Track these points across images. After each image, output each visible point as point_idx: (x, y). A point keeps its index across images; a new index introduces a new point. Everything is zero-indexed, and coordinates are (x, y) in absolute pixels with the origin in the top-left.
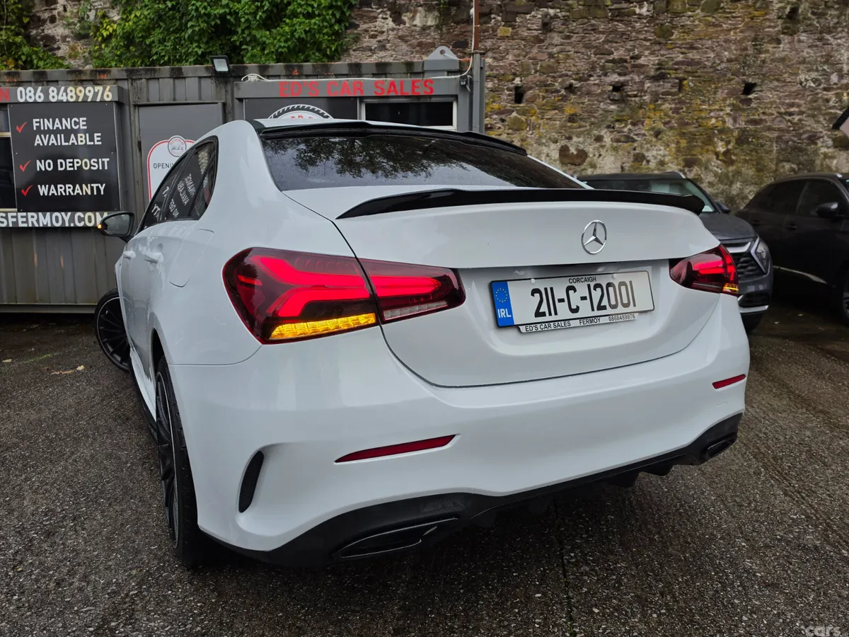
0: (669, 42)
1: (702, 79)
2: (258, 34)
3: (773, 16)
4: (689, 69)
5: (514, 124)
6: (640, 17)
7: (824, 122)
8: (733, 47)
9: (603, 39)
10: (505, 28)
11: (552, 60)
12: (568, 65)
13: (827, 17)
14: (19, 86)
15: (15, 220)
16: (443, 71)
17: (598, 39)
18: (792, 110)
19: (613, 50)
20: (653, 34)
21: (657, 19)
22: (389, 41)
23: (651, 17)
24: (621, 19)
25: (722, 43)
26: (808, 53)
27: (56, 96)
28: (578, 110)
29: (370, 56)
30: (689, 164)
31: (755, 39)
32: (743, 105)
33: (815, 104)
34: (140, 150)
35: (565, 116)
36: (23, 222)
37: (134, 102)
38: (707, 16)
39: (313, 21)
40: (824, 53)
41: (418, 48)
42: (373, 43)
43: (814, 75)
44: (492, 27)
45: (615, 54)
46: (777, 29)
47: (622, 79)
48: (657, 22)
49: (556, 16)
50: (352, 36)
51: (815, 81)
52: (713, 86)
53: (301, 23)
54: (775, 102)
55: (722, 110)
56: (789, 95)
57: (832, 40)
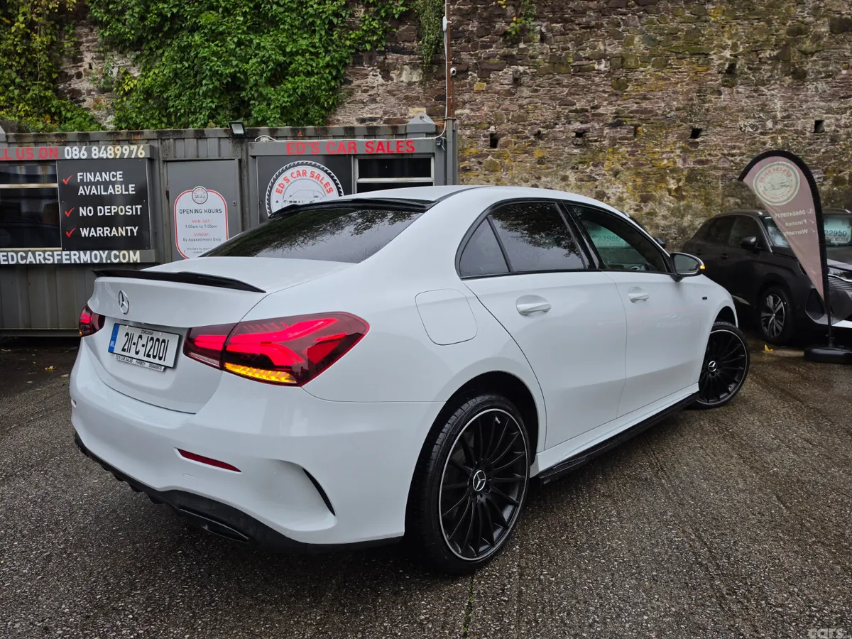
0: (625, 94)
1: (655, 125)
2: (264, 91)
3: (714, 71)
4: (643, 116)
5: (489, 166)
6: (599, 72)
8: (681, 98)
9: (566, 92)
10: (480, 83)
11: (522, 111)
12: (536, 114)
13: (762, 71)
14: (65, 145)
15: (60, 257)
16: (423, 133)
17: (562, 92)
18: (734, 151)
19: (575, 101)
20: (610, 87)
21: (613, 74)
22: (379, 95)
23: (609, 72)
24: (583, 74)
25: (671, 94)
26: (745, 102)
27: (97, 154)
28: (546, 154)
29: (362, 108)
30: (645, 199)
31: (699, 91)
32: (691, 147)
33: (753, 147)
34: (168, 198)
35: (534, 159)
36: (66, 259)
37: (163, 158)
38: (657, 71)
39: (312, 79)
40: (760, 103)
41: (404, 101)
42: (365, 97)
43: (752, 121)
44: (469, 82)
45: (577, 105)
46: (718, 82)
48: (614, 76)
49: (525, 73)
50: (346, 91)
51: (753, 126)
52: (664, 131)
53: (302, 81)
54: (719, 145)
55: (672, 152)
56: (731, 139)
57: (766, 91)
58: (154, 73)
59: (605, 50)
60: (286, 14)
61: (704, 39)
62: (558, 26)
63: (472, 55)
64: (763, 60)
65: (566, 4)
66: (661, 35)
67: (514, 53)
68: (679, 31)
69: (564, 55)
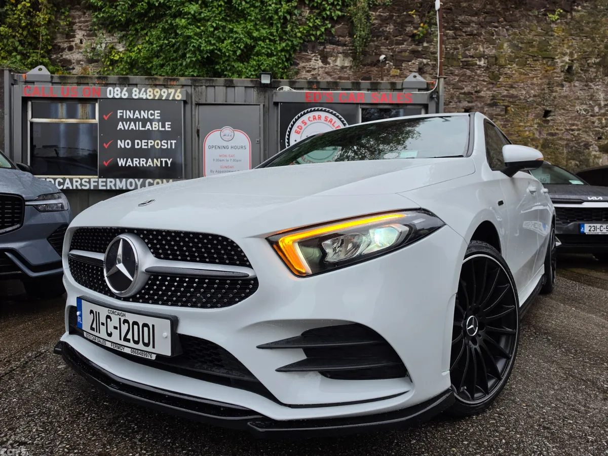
0: (498, 83)
1: (519, 106)
2: (235, 65)
3: (558, 70)
4: (511, 100)
6: (480, 67)
7: (592, 136)
8: (536, 88)
9: (457, 79)
10: (395, 70)
13: (590, 72)
14: (107, 86)
15: (96, 184)
16: (416, 88)
17: (455, 79)
18: (573, 127)
19: (464, 86)
20: (488, 78)
21: (490, 68)
22: (320, 74)
23: (487, 67)
24: (469, 67)
25: (529, 85)
26: (580, 93)
27: (138, 95)
31: (549, 84)
32: (544, 123)
33: (586, 125)
34: (198, 135)
36: (102, 186)
37: (196, 101)
38: (520, 69)
40: (589, 94)
42: (309, 76)
44: (387, 69)
45: (465, 89)
46: (561, 78)
47: (470, 105)
48: (490, 70)
49: (427, 64)
50: (294, 71)
51: (585, 110)
52: (526, 111)
53: (265, 60)
54: (563, 122)
55: (532, 126)
56: (571, 119)
57: (593, 86)
58: (138, 49)
59: (484, 52)
60: (252, 9)
61: (551, 47)
62: (450, 32)
63: (389, 49)
64: (590, 65)
65: (456, 17)
66: (522, 43)
67: (420, 49)
68: (534, 41)
69: (455, 53)
